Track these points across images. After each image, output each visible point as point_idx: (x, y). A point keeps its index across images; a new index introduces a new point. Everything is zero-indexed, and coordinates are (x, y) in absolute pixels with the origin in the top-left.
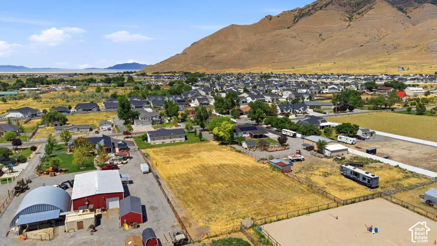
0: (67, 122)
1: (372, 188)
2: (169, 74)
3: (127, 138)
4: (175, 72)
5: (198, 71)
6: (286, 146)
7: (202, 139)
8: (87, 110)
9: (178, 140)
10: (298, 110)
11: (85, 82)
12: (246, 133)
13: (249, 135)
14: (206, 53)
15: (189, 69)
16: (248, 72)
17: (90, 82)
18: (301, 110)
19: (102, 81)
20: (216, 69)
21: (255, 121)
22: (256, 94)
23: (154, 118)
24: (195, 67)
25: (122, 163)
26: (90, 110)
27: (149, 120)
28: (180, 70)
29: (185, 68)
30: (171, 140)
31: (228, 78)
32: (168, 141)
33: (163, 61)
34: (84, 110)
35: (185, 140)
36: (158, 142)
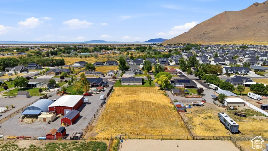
0: (95, 70)
1: (232, 133)
2: (177, 45)
3: (114, 80)
4: (182, 44)
5: (197, 43)
6: (203, 95)
7: (151, 85)
8: (111, 64)
9: (138, 84)
10: (240, 71)
11: (125, 50)
12: (181, 84)
13: (183, 86)
14: (204, 31)
15: (191, 42)
16: (233, 44)
17: (127, 49)
18: (243, 72)
19: (134, 49)
20: (210, 42)
21: (198, 77)
22: (222, 59)
23: (136, 71)
24: (196, 40)
25: (97, 93)
26: (112, 64)
27: (133, 71)
28: (185, 43)
29: (188, 41)
30: (134, 84)
31: (215, 48)
32: (132, 84)
33: (176, 37)
34: (109, 64)
35: (142, 84)
36: (126, 84)
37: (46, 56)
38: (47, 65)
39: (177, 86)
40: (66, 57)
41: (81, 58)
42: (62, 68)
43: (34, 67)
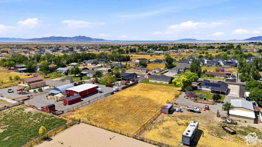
3: (149, 77)
9: (164, 83)
12: (208, 88)
13: (210, 90)
32: (159, 82)
35: (169, 83)
36: (153, 81)
37: (125, 53)
38: (115, 60)
39: (203, 89)
40: (140, 54)
41: (151, 56)
42: (120, 63)
43: (104, 61)
